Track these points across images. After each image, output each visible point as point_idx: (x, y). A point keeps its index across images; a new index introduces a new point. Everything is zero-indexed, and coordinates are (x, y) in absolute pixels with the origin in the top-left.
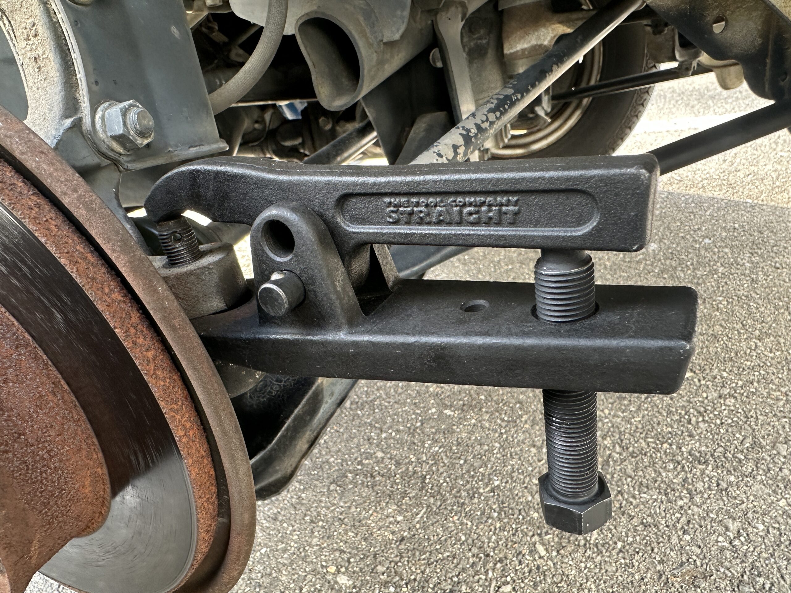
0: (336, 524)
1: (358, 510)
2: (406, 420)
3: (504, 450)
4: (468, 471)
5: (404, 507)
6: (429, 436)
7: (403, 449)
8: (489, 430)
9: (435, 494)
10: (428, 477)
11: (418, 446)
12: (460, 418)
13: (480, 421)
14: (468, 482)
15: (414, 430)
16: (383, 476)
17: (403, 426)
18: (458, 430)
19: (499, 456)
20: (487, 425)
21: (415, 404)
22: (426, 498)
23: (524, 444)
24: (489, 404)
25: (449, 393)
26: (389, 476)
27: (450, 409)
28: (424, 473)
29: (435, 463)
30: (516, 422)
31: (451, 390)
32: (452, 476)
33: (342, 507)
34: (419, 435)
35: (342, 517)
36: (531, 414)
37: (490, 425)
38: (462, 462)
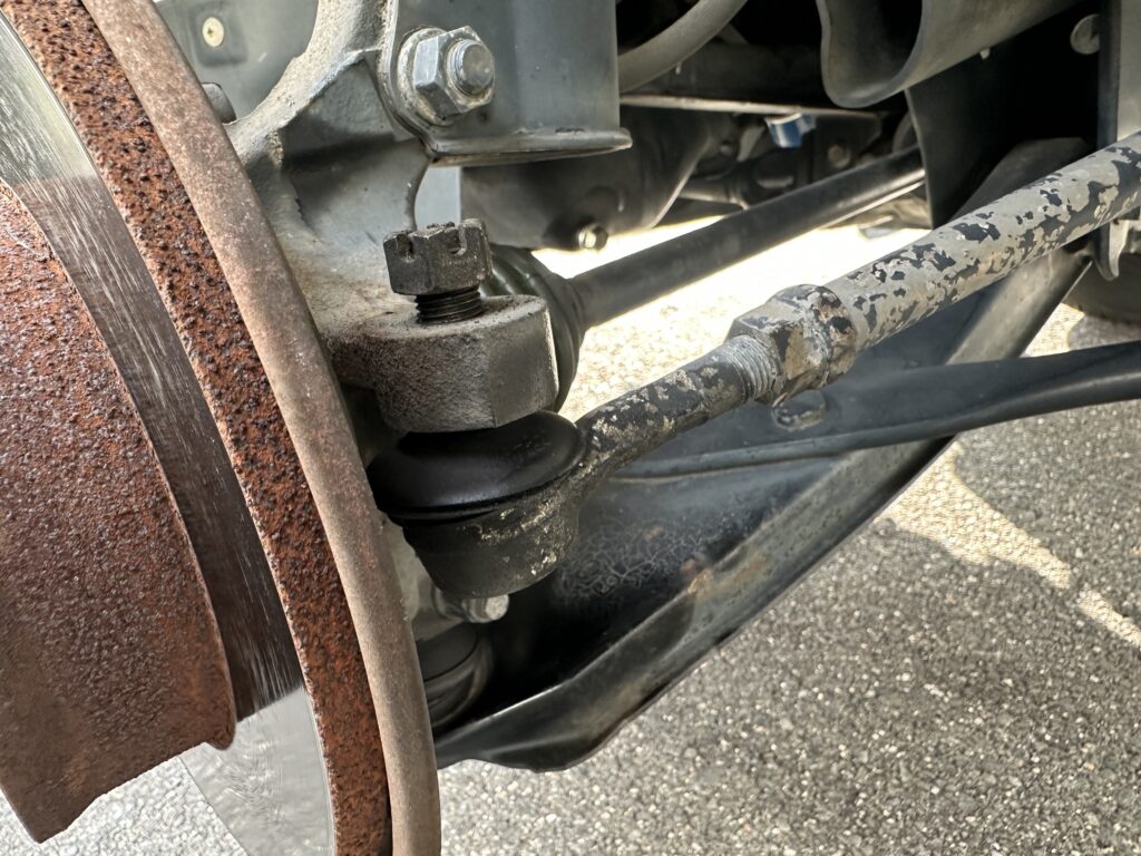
0: (677, 819)
1: (721, 808)
2: (850, 679)
3: (1028, 797)
4: (944, 813)
5: (803, 834)
6: (885, 721)
7: (830, 728)
8: (1006, 747)
9: (867, 832)
10: (863, 795)
11: (858, 732)
12: (953, 708)
13: (992, 726)
14: (938, 833)
15: (860, 701)
16: (780, 764)
17: (842, 688)
18: (945, 728)
19: (1014, 804)
20: (1005, 737)
21: (874, 655)
22: (848, 833)
23: (1076, 799)
24: (1020, 698)
25: (943, 655)
26: (792, 767)
27: (938, 684)
28: (858, 786)
29: (883, 775)
30: (1067, 750)
31: (948, 651)
32: (909, 811)
33: (695, 793)
34: (867, 713)
35: (690, 811)
36: (1105, 744)
37: (1010, 740)
38: (935, 791)
